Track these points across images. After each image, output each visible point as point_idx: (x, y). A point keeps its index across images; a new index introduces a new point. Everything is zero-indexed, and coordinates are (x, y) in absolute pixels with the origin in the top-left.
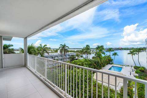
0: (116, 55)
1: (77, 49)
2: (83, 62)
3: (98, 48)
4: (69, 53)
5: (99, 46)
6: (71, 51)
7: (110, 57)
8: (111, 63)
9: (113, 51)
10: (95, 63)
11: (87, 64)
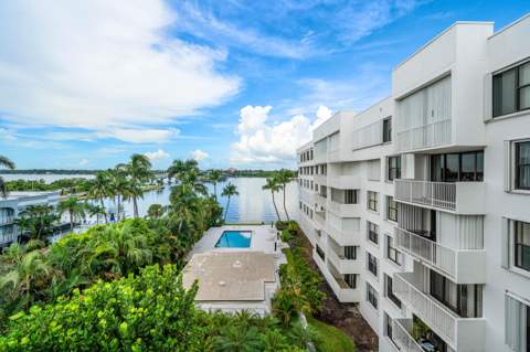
0: (232, 193)
1: (54, 172)
2: (125, 238)
3: (179, 169)
4: (14, 195)
5: (180, 163)
6: (20, 186)
7: (216, 202)
8: (217, 221)
9: (224, 180)
10: (174, 231)
11: (144, 244)
